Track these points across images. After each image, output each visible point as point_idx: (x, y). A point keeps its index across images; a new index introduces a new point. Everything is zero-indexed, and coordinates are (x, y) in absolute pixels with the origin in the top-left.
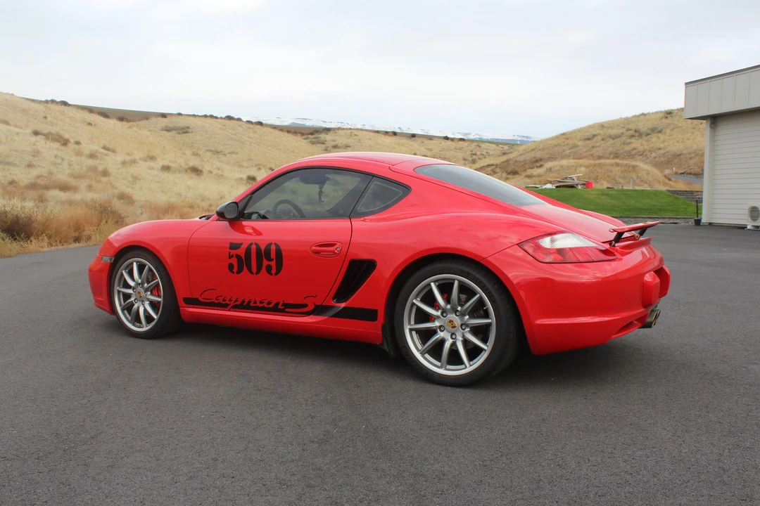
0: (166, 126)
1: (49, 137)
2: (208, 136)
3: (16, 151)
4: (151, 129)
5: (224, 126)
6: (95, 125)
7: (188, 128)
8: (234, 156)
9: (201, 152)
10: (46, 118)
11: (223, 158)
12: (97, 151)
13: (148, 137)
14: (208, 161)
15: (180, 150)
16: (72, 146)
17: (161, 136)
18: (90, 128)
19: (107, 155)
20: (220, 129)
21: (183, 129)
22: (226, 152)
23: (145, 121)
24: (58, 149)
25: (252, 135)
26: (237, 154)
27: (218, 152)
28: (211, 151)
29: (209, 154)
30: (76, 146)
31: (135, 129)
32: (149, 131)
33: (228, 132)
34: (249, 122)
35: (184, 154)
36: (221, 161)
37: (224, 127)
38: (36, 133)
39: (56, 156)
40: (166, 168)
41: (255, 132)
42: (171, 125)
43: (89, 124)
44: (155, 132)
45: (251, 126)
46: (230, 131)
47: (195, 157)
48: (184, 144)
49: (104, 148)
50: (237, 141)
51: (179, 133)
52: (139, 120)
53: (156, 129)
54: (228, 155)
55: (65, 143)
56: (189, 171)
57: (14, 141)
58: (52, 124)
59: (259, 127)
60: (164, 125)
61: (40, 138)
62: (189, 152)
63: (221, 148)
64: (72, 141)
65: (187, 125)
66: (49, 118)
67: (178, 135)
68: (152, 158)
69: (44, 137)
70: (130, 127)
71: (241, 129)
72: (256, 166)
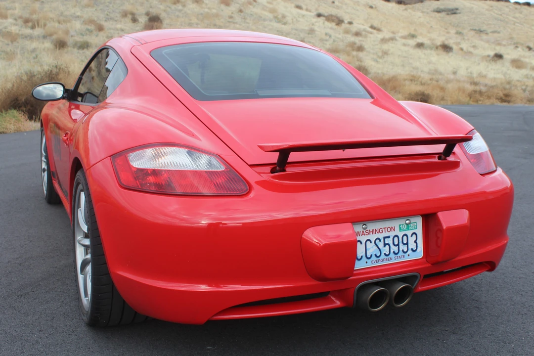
0: (438, 8)
1: (329, 18)
2: (474, 16)
3: (296, 30)
4: (424, 10)
5: (492, 7)
6: (376, 8)
7: (457, 9)
8: (496, 35)
9: (465, 32)
10: (333, 2)
11: (484, 37)
12: (365, 30)
13: (420, 17)
14: (468, 39)
15: (446, 29)
16: (345, 26)
17: (432, 17)
18: (370, 10)
19: (371, 33)
20: (487, 10)
21: (452, 10)
22: (489, 31)
23: (420, 4)
24: (331, 28)
25: (517, 15)
26: (499, 33)
27: (481, 31)
28: (475, 30)
29: (473, 33)
30: (348, 26)
31: (409, 10)
32: (423, 12)
33: (494, 12)
34: (517, 3)
35: (448, 33)
36: (482, 40)
37: (491, 8)
38: (319, 15)
39: (326, 34)
40: (420, 45)
41: (521, 13)
42: (442, 7)
43: (371, 7)
44: (428, 13)
45: (518, 6)
46: (496, 12)
47: (457, 36)
48: (450, 24)
49: (372, 27)
50: (501, 20)
51: (448, 14)
52: (415, 3)
53: (428, 11)
54: (490, 34)
55: (339, 22)
56: (440, 48)
57: (299, 21)
58: (338, 8)
59: (526, 7)
60: (436, 7)
61: (322, 19)
62: (453, 31)
63: (484, 28)
64: (346, 22)
65: (457, 7)
66: (337, 3)
67: (448, 16)
68: (413, 36)
69: (324, 18)
70: (406, 9)
71: (507, 10)
72: (514, 44)
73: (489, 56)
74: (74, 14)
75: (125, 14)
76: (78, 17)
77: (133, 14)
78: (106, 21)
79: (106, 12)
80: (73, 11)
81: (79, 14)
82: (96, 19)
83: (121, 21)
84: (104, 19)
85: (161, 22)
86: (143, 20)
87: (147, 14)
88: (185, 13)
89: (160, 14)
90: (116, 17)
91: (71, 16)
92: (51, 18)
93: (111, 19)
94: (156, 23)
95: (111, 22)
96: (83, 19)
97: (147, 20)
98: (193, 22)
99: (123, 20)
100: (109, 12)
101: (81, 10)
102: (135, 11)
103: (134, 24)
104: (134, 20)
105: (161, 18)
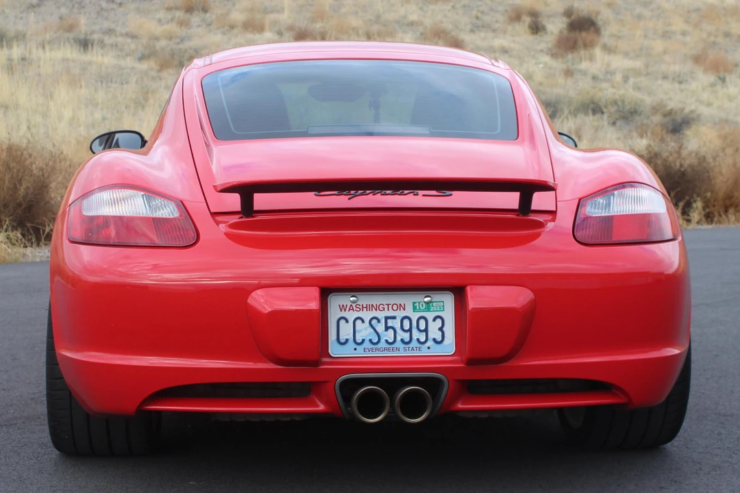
74: (405, 17)
75: (516, 16)
76: (412, 24)
77: (534, 14)
78: (472, 31)
79: (475, 13)
80: (402, 11)
81: (414, 17)
82: (450, 27)
83: (505, 32)
84: (469, 27)
85: (597, 31)
86: (556, 26)
87: (568, 13)
88: (659, 8)
89: (598, 13)
90: (497, 22)
91: (398, 22)
92: (354, 29)
93: (486, 27)
94: (584, 34)
95: (482, 35)
96: (421, 29)
97: (564, 26)
98: (674, 28)
99: (510, 28)
100: (482, 12)
101: (421, 9)
102: (540, 7)
103: (536, 36)
104: (536, 28)
105: (600, 23)
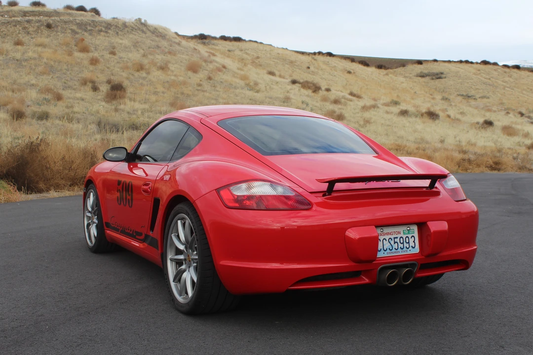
0: (421, 72)
1: (305, 85)
2: (460, 81)
3: (271, 98)
4: (406, 75)
5: (479, 70)
6: (354, 73)
7: (442, 73)
8: (485, 100)
9: (451, 97)
10: (309, 68)
11: (473, 102)
12: (344, 97)
13: (402, 83)
14: (456, 106)
15: (431, 95)
16: (322, 93)
17: (415, 82)
18: (348, 76)
19: (351, 100)
20: (474, 74)
21: (437, 74)
22: (477, 96)
23: (401, 68)
24: (308, 96)
25: (507, 79)
26: (488, 98)
27: (469, 97)
28: (462, 95)
29: (460, 98)
30: (325, 93)
31: (390, 75)
32: (405, 77)
33: (482, 76)
34: (505, 66)
35: (433, 99)
36: (470, 106)
37: (479, 72)
38: (294, 82)
39: (303, 102)
40: (404, 113)
41: (510, 77)
42: (426, 71)
43: (349, 72)
44: (410, 78)
45: (507, 70)
46: (484, 75)
47: (443, 102)
48: (436, 89)
49: (351, 94)
50: (489, 85)
51: (433, 79)
52: (396, 68)
53: (411, 75)
54: (479, 100)
55: (316, 89)
56: (425, 115)
57: (273, 89)
58: (313, 73)
59: (516, 70)
60: (419, 71)
61: (297, 86)
62: (438, 97)
63: (472, 93)
64: (323, 88)
65: (442, 71)
66: (312, 68)
67: (432, 81)
68: (396, 103)
69: (300, 85)
70: (387, 74)
71: (496, 73)
72: (505, 109)
73: (478, 123)
74: (29, 82)
75: (84, 82)
76: (33, 85)
77: (93, 82)
78: (63, 89)
79: (63, 80)
80: (27, 79)
81: (33, 82)
82: (52, 87)
83: (80, 90)
84: (62, 88)
85: (125, 91)
86: (104, 88)
87: (109, 82)
88: (150, 81)
89: (123, 82)
90: (75, 85)
91: (25, 84)
92: (3, 87)
93: (70, 87)
94: (119, 92)
95: (70, 91)
96: (38, 88)
97: (109, 88)
98: (158, 90)
99: (82, 88)
100: (67, 80)
101: (36, 78)
102: (95, 79)
103: (95, 93)
104: (95, 89)
105: (124, 87)
